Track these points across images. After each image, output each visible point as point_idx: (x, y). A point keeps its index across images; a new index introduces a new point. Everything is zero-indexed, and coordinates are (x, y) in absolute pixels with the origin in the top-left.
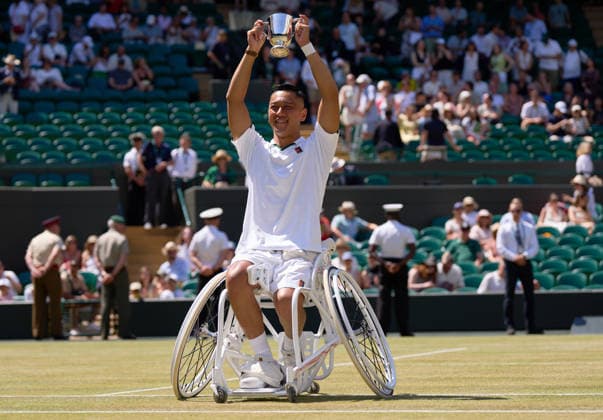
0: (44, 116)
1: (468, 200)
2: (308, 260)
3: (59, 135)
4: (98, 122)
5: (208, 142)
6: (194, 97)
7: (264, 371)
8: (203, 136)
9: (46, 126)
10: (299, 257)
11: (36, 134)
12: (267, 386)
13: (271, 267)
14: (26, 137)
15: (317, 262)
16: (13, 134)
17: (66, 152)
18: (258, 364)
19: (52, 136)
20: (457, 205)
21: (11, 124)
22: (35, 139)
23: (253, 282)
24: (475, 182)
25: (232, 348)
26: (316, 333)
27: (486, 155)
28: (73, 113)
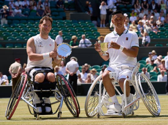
0: (16, 25)
1: (153, 51)
2: (130, 70)
3: (21, 31)
4: (33, 27)
5: (69, 33)
6: (64, 18)
7: (115, 107)
8: (68, 31)
9: (17, 28)
10: (127, 68)
11: (13, 31)
12: (116, 113)
13: (118, 72)
14: (10, 32)
15: (133, 70)
16: (6, 31)
17: (23, 36)
18: (113, 105)
19: (18, 31)
20: (150, 53)
21: (5, 27)
22: (13, 32)
23: (111, 78)
24: (155, 45)
25: (105, 100)
26: (134, 94)
27: (159, 37)
28: (25, 24)
